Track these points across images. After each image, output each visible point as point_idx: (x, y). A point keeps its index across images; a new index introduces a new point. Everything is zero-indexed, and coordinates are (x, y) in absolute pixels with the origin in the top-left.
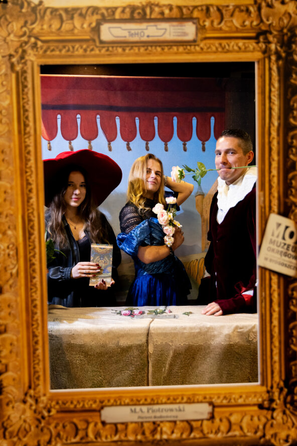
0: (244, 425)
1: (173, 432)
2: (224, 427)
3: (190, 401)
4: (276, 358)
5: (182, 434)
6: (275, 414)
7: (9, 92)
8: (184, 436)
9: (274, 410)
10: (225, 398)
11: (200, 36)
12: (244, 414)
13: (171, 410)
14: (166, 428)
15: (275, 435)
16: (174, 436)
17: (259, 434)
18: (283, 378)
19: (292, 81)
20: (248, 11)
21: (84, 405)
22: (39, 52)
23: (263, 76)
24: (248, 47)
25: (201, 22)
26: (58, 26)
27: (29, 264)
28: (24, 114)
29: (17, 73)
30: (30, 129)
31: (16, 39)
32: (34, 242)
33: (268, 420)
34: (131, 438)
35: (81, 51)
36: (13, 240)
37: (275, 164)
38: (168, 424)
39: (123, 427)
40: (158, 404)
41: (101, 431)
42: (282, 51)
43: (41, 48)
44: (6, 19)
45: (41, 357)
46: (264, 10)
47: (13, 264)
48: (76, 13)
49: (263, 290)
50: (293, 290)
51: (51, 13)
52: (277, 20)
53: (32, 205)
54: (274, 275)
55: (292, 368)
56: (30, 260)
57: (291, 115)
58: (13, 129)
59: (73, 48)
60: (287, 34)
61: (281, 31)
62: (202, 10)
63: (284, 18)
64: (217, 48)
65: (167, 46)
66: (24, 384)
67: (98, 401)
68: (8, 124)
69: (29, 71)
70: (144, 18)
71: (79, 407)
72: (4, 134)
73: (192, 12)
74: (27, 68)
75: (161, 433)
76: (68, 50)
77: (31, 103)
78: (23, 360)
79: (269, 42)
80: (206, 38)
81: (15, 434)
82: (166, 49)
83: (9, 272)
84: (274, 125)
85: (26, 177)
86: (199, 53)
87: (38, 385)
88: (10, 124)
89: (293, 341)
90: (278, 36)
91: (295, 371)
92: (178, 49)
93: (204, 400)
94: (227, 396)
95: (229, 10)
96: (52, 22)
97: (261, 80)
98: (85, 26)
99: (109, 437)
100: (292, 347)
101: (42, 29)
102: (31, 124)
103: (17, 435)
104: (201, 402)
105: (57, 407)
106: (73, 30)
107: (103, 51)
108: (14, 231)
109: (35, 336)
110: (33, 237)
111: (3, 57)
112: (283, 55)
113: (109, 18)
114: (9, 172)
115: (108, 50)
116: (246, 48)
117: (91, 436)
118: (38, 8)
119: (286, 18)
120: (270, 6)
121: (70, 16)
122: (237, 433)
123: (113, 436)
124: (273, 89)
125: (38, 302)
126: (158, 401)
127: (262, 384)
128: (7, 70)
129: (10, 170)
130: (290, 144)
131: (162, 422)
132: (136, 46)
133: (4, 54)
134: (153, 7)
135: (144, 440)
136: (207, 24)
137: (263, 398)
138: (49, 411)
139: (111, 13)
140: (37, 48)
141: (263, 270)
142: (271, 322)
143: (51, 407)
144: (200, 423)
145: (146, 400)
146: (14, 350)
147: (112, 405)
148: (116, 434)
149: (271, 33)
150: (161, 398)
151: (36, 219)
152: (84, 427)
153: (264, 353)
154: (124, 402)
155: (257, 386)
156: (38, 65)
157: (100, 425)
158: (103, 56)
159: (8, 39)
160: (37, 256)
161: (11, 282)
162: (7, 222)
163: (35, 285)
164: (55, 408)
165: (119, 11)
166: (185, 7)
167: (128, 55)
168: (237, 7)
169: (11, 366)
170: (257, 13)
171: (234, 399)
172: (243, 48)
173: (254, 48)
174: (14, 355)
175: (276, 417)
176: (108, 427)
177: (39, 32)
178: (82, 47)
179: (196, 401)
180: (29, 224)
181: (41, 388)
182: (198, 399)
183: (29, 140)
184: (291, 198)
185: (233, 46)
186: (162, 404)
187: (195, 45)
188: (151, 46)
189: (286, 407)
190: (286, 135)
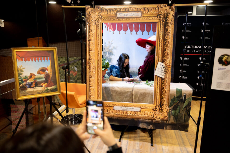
0: (148, 114)
1: (131, 114)
2: (143, 114)
3: (135, 107)
4: (158, 98)
6: (157, 112)
7: (95, 30)
8: (133, 115)
9: (156, 111)
10: (144, 107)
11: (142, 16)
12: (149, 111)
13: (131, 108)
14: (129, 112)
15: (156, 117)
16: (131, 115)
17: (152, 116)
18: (159, 103)
19: (166, 27)
20: (155, 9)
25: (143, 12)
26: (107, 13)
27: (98, 71)
29: (97, 25)
31: (97, 17)
32: (99, 66)
33: (155, 113)
34: (120, 114)
35: (112, 19)
36: (95, 65)
37: (160, 49)
38: (130, 112)
39: (119, 111)
40: (127, 106)
41: (113, 112)
44: (95, 12)
45: (100, 93)
46: (160, 9)
47: (94, 71)
50: (163, 81)
51: (105, 10)
52: (163, 11)
54: (159, 77)
55: (162, 101)
57: (166, 36)
58: (95, 38)
59: (110, 19)
60: (166, 15)
61: (164, 14)
62: (143, 9)
63: (165, 11)
64: (147, 19)
67: (113, 104)
69: (100, 24)
70: (128, 11)
71: (108, 105)
73: (141, 9)
75: (128, 114)
77: (100, 32)
78: (96, 93)
79: (161, 17)
80: (144, 16)
82: (133, 19)
84: (161, 39)
85: (98, 50)
86: (142, 20)
89: (162, 94)
90: (163, 16)
92: (136, 19)
95: (150, 9)
96: (105, 12)
97: (158, 27)
98: (113, 13)
99: (115, 113)
100: (162, 96)
101: (103, 14)
102: (100, 37)
104: (138, 107)
106: (110, 14)
107: (118, 20)
108: (95, 63)
112: (164, 21)
113: (119, 11)
115: (119, 19)
117: (111, 113)
118: (102, 9)
120: (162, 8)
121: (110, 11)
122: (147, 115)
124: (161, 30)
125: (100, 80)
127: (154, 104)
128: (94, 24)
130: (165, 44)
132: (126, 18)
134: (131, 8)
135: (123, 115)
136: (144, 12)
137: (154, 108)
140: (102, 19)
141: (156, 76)
142: (157, 89)
144: (137, 112)
145: (124, 105)
146: (94, 91)
147: (116, 106)
148: (117, 113)
149: (161, 15)
151: (100, 60)
152: (109, 110)
153: (155, 97)
154: (119, 105)
156: (102, 23)
157: (113, 110)
158: (118, 21)
159: (95, 17)
160: (100, 69)
161: (94, 75)
163: (99, 76)
165: (122, 9)
166: (139, 8)
167: (124, 21)
168: (153, 8)
169: (93, 95)
170: (158, 9)
171: (146, 107)
172: (154, 19)
173: (156, 19)
174: (94, 92)
176: (115, 111)
177: (102, 15)
180: (98, 62)
184: (164, 58)
185: (151, 18)
187: (141, 18)
188: (130, 18)
189: (160, 111)
190: (164, 42)
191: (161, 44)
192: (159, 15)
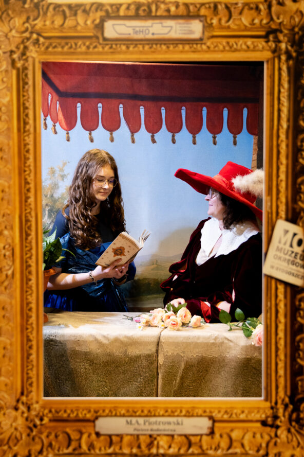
0: (246, 442)
1: (170, 447)
2: (224, 444)
3: (189, 415)
4: (281, 372)
5: (179, 449)
6: (279, 432)
7: (9, 89)
8: (182, 451)
10: (226, 412)
11: (207, 34)
12: (246, 431)
14: (163, 442)
15: (278, 454)
16: (171, 451)
17: (262, 452)
18: (289, 393)
19: (303, 82)
20: (257, 8)
21: (77, 414)
22: (40, 49)
23: (272, 77)
24: (257, 46)
25: (208, 20)
26: (61, 22)
27: (25, 266)
28: (24, 112)
29: (18, 70)
30: (30, 127)
31: (18, 35)
32: (31, 242)
33: (271, 438)
34: (126, 451)
35: (84, 48)
36: (9, 241)
37: (283, 168)
38: (165, 438)
39: (118, 439)
40: (155, 416)
41: (95, 443)
42: (293, 50)
43: (43, 44)
44: (8, 15)
45: (35, 363)
46: (275, 8)
47: (8, 265)
48: (79, 9)
49: (269, 300)
50: (300, 300)
51: (54, 9)
52: (288, 19)
53: (30, 204)
54: (280, 284)
55: (298, 384)
56: (27, 262)
57: (301, 117)
58: (13, 126)
59: (76, 44)
60: (298, 33)
61: (292, 29)
62: (210, 7)
63: (295, 16)
64: (224, 47)
65: (173, 44)
66: (17, 390)
67: (92, 410)
68: (7, 122)
69: (31, 68)
70: (149, 15)
71: (73, 416)
72: (3, 132)
73: (199, 10)
74: (29, 65)
75: (158, 447)
76: (71, 47)
77: (31, 100)
78: (17, 365)
79: (280, 42)
80: (213, 37)
81: (5, 442)
82: (171, 47)
83: (5, 273)
84: (282, 127)
85: (25, 176)
86: (206, 52)
87: (31, 392)
88: (9, 121)
89: (299, 355)
90: (289, 35)
91: (302, 386)
92: (183, 48)
93: (203, 414)
94: (229, 410)
95: (239, 7)
96: (55, 18)
97: (269, 80)
98: (89, 22)
99: (103, 449)
100: (299, 361)
101: (45, 25)
102: (31, 122)
103: (8, 443)
104: (201, 416)
105: (50, 415)
106: (76, 26)
107: (107, 48)
108: (11, 232)
109: (29, 340)
110: (29, 238)
111: (4, 53)
112: (294, 54)
113: (113, 15)
114: (8, 170)
115: (111, 47)
116: (254, 47)
117: (84, 447)
118: (41, 4)
119: (298, 16)
120: (281, 4)
121: (73, 12)
122: (238, 450)
123: (107, 448)
124: (282, 90)
125: (33, 306)
126: (155, 414)
127: (266, 400)
128: (7, 67)
129: (8, 168)
130: (299, 147)
131: (159, 435)
132: (140, 44)
133: (5, 50)
134: (159, 3)
135: (139, 454)
136: (215, 21)
137: (266, 414)
138: (41, 420)
139: (116, 10)
140: (39, 45)
141: (269, 279)
142: (277, 334)
143: (43, 415)
144: (199, 438)
145: (142, 411)
146: (8, 355)
147: (107, 416)
148: (110, 446)
149: (281, 32)
150: (159, 410)
151: (33, 220)
152: (77, 437)
153: (269, 366)
154: (120, 413)
155: (261, 401)
156: (39, 62)
157: (94, 436)
158: (107, 53)
159: (10, 35)
160: (34, 258)
161: (6, 283)
162: (4, 222)
163: (30, 287)
164: (47, 417)
165: (124, 7)
166: (192, 4)
167: (132, 53)
168: (246, 4)
169: (3, 370)
170: (267, 10)
171: (236, 414)
172: (252, 47)
173: (263, 48)
174: (7, 359)
175: (280, 435)
176: (102, 438)
177: (41, 28)
178: (84, 45)
179: (195, 414)
180: (26, 224)
181: (33, 395)
182: (197, 413)
183: (29, 138)
184: (300, 203)
185: (241, 45)
186: (159, 416)
187: (201, 44)
188: (156, 44)
189: (291, 425)
190: (295, 138)
191: (283, 146)
192: (271, 33)
